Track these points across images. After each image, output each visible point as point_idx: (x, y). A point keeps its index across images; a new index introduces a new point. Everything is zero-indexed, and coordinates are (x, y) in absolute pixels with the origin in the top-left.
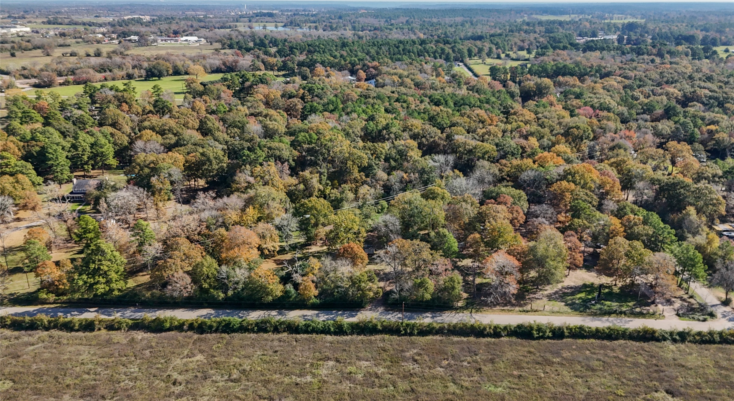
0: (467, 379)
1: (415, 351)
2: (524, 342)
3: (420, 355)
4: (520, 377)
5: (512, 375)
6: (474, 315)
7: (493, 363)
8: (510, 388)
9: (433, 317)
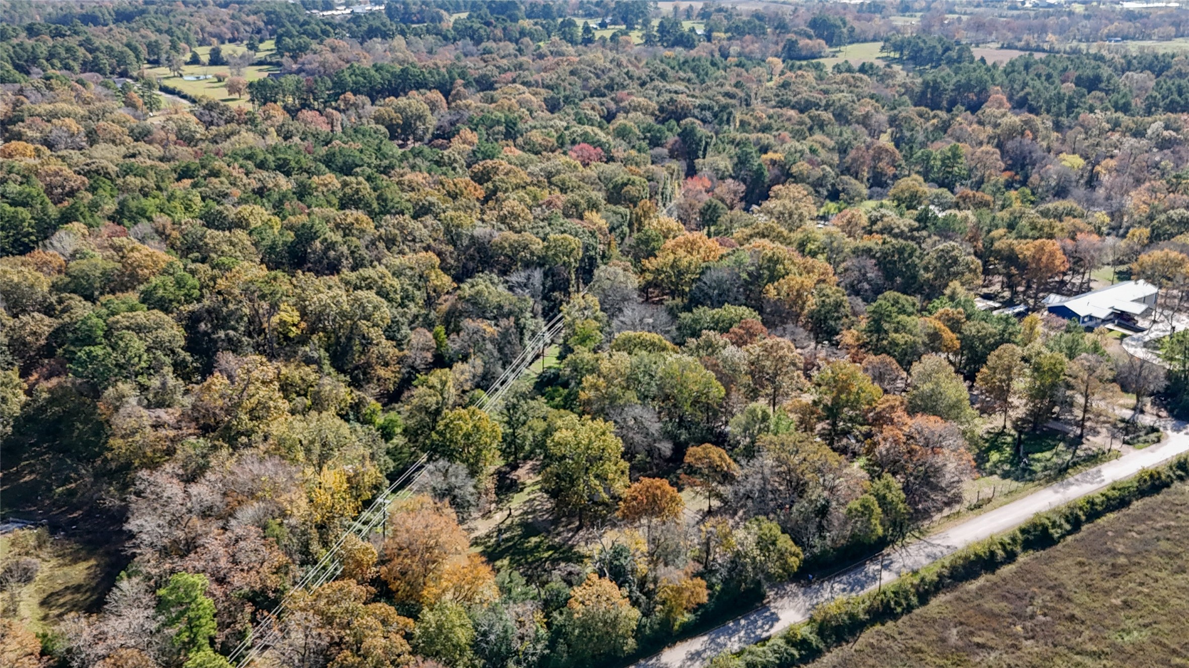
0: (1079, 640)
1: (954, 631)
2: (1050, 551)
3: (972, 633)
4: (1126, 605)
5: (1115, 607)
6: (927, 539)
7: (1069, 600)
8: (1145, 626)
9: (886, 567)
